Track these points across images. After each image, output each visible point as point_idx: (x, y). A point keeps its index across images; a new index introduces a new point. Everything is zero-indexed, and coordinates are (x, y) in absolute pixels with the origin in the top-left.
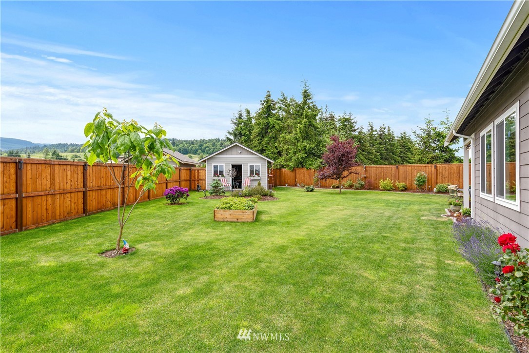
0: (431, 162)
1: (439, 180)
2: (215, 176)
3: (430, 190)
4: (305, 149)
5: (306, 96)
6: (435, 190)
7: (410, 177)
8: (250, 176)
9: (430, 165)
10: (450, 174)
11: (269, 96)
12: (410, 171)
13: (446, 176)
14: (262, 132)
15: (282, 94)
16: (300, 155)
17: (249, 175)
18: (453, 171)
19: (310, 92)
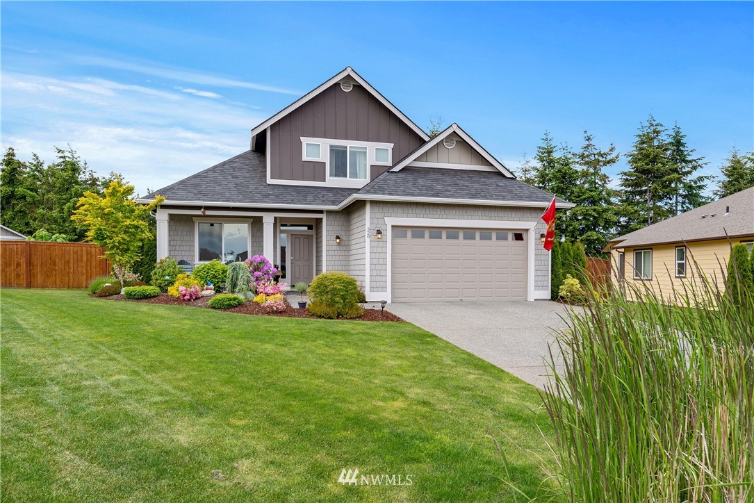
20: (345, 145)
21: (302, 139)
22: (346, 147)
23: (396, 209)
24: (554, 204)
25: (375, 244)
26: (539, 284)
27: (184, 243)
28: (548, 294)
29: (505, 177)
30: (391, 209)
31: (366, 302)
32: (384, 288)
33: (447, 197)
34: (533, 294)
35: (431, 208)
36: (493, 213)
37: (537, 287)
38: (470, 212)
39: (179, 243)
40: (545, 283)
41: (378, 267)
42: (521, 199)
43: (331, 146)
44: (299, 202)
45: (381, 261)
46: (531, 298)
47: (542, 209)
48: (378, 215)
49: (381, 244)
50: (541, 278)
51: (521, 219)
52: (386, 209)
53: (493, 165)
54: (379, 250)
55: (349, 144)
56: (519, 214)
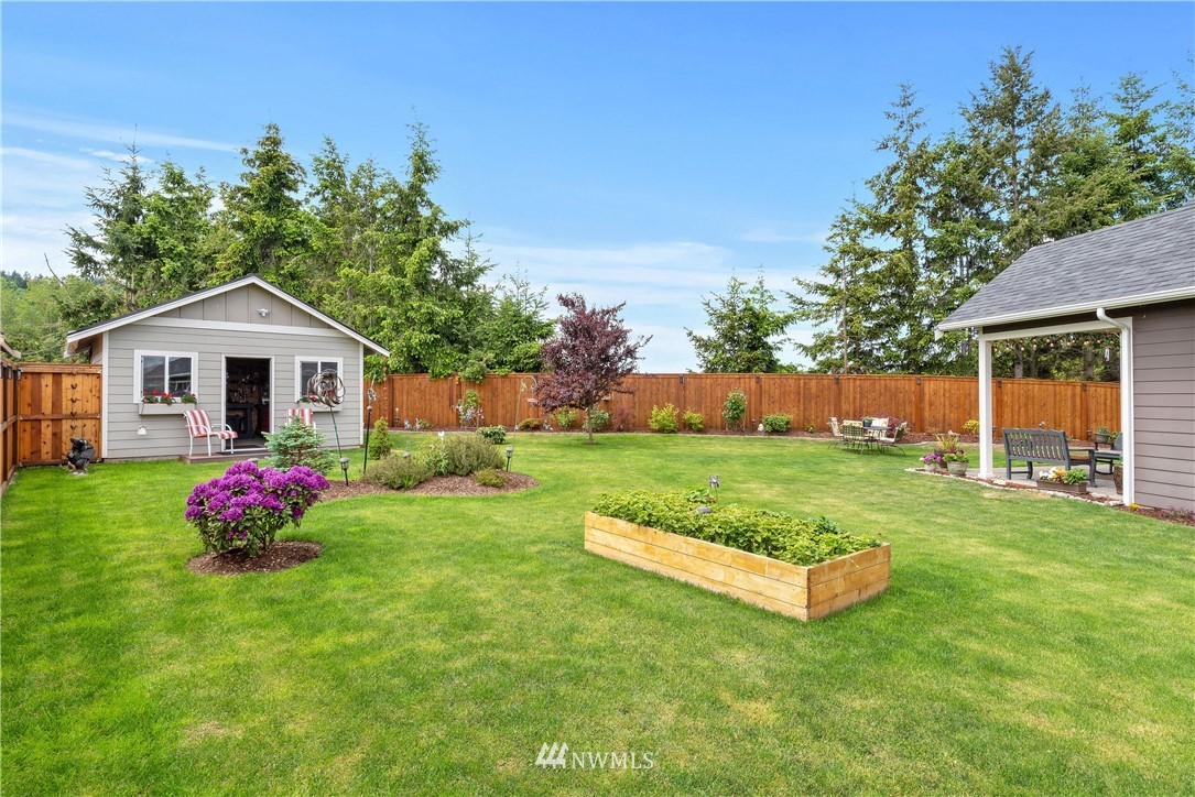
0: (748, 370)
1: (765, 407)
2: (149, 401)
3: (753, 429)
4: (430, 321)
5: (423, 168)
6: (761, 427)
7: (709, 400)
8: (305, 400)
9: (747, 375)
10: (783, 394)
11: (276, 143)
12: (708, 387)
13: (777, 398)
14: (251, 254)
15: (328, 148)
16: (417, 337)
17: (298, 396)
18: (787, 389)
19: (432, 160)
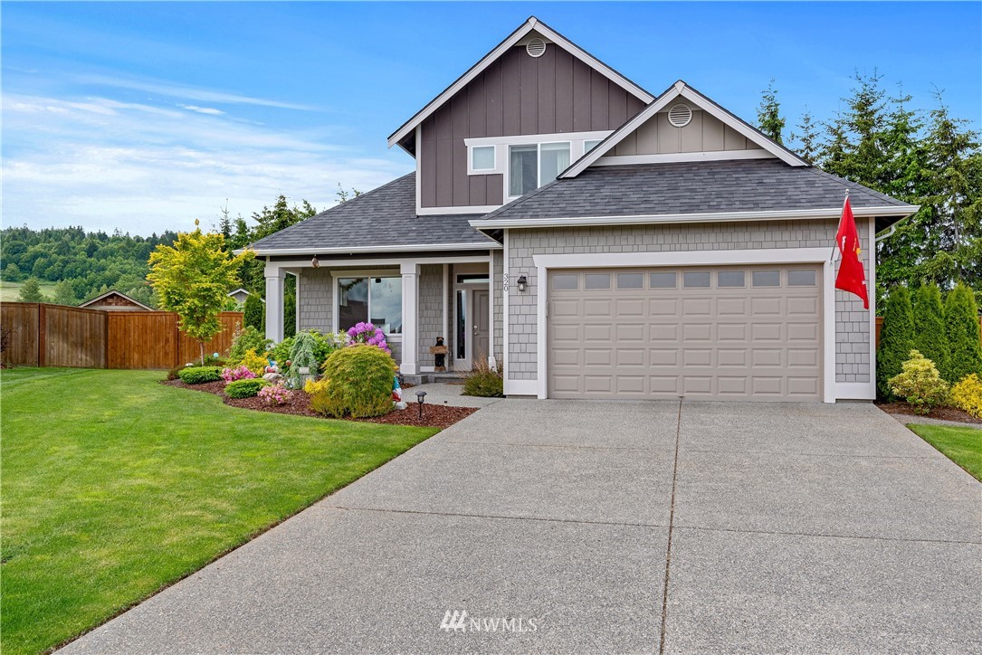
20: (534, 143)
21: (467, 141)
22: (536, 146)
23: (553, 241)
24: (848, 211)
25: (519, 300)
26: (847, 369)
27: (319, 307)
28: (868, 390)
29: (789, 166)
30: (545, 241)
31: (505, 397)
32: (532, 374)
33: (637, 213)
34: (833, 390)
35: (617, 234)
36: (741, 236)
37: (841, 376)
38: (692, 237)
39: (313, 308)
40: (862, 369)
41: (524, 338)
42: (794, 204)
43: (512, 147)
44: (449, 240)
45: (528, 329)
46: (829, 398)
47: (834, 221)
48: (523, 252)
49: (527, 300)
50: (851, 358)
51: (803, 243)
52: (535, 241)
53: (760, 148)
54: (525, 310)
55: (540, 140)
56: (799, 234)
